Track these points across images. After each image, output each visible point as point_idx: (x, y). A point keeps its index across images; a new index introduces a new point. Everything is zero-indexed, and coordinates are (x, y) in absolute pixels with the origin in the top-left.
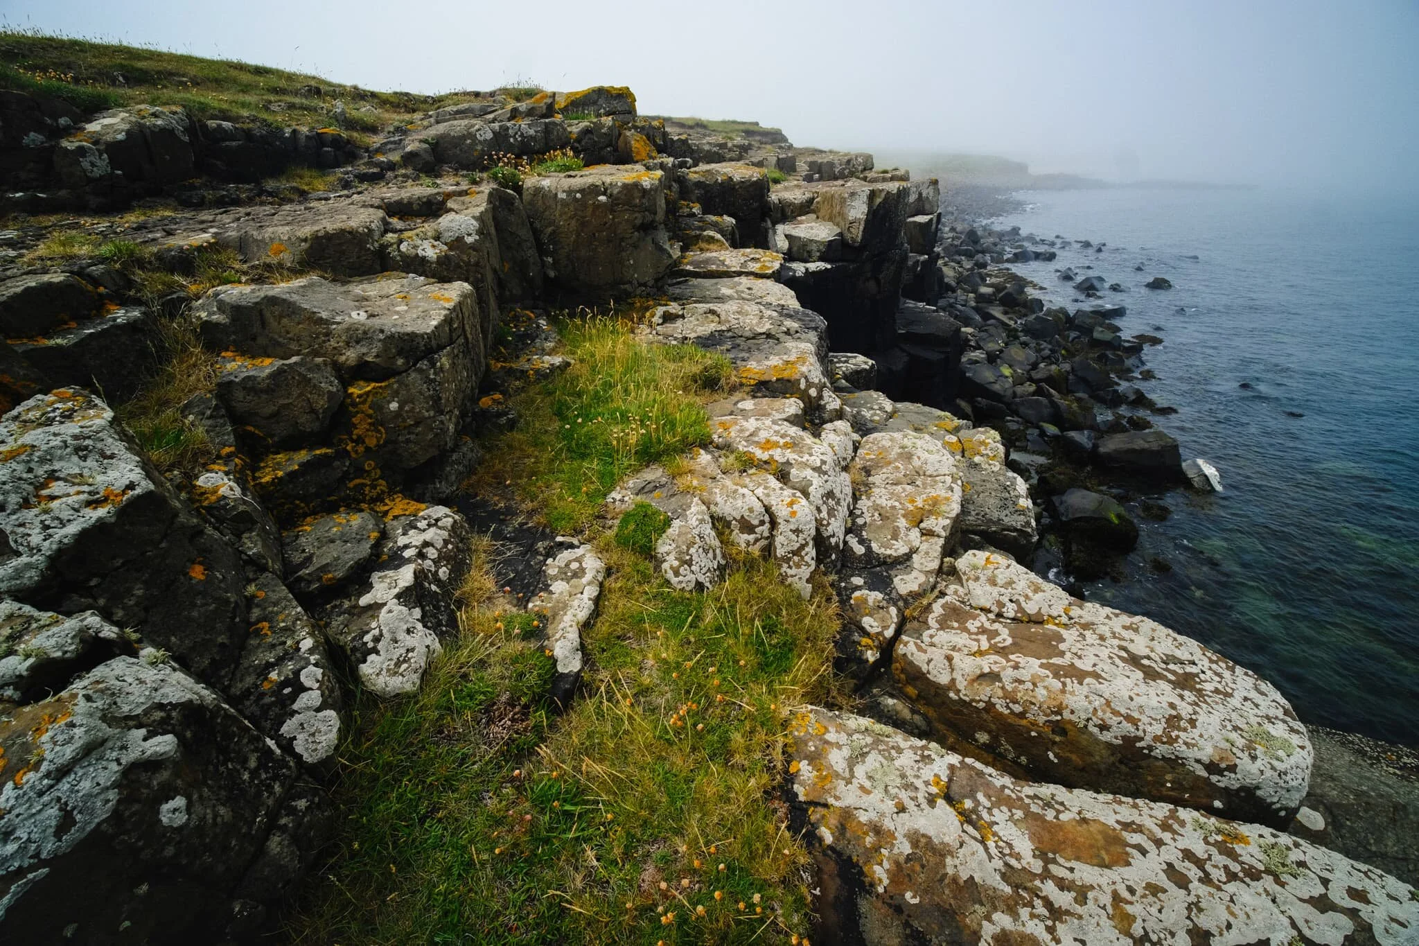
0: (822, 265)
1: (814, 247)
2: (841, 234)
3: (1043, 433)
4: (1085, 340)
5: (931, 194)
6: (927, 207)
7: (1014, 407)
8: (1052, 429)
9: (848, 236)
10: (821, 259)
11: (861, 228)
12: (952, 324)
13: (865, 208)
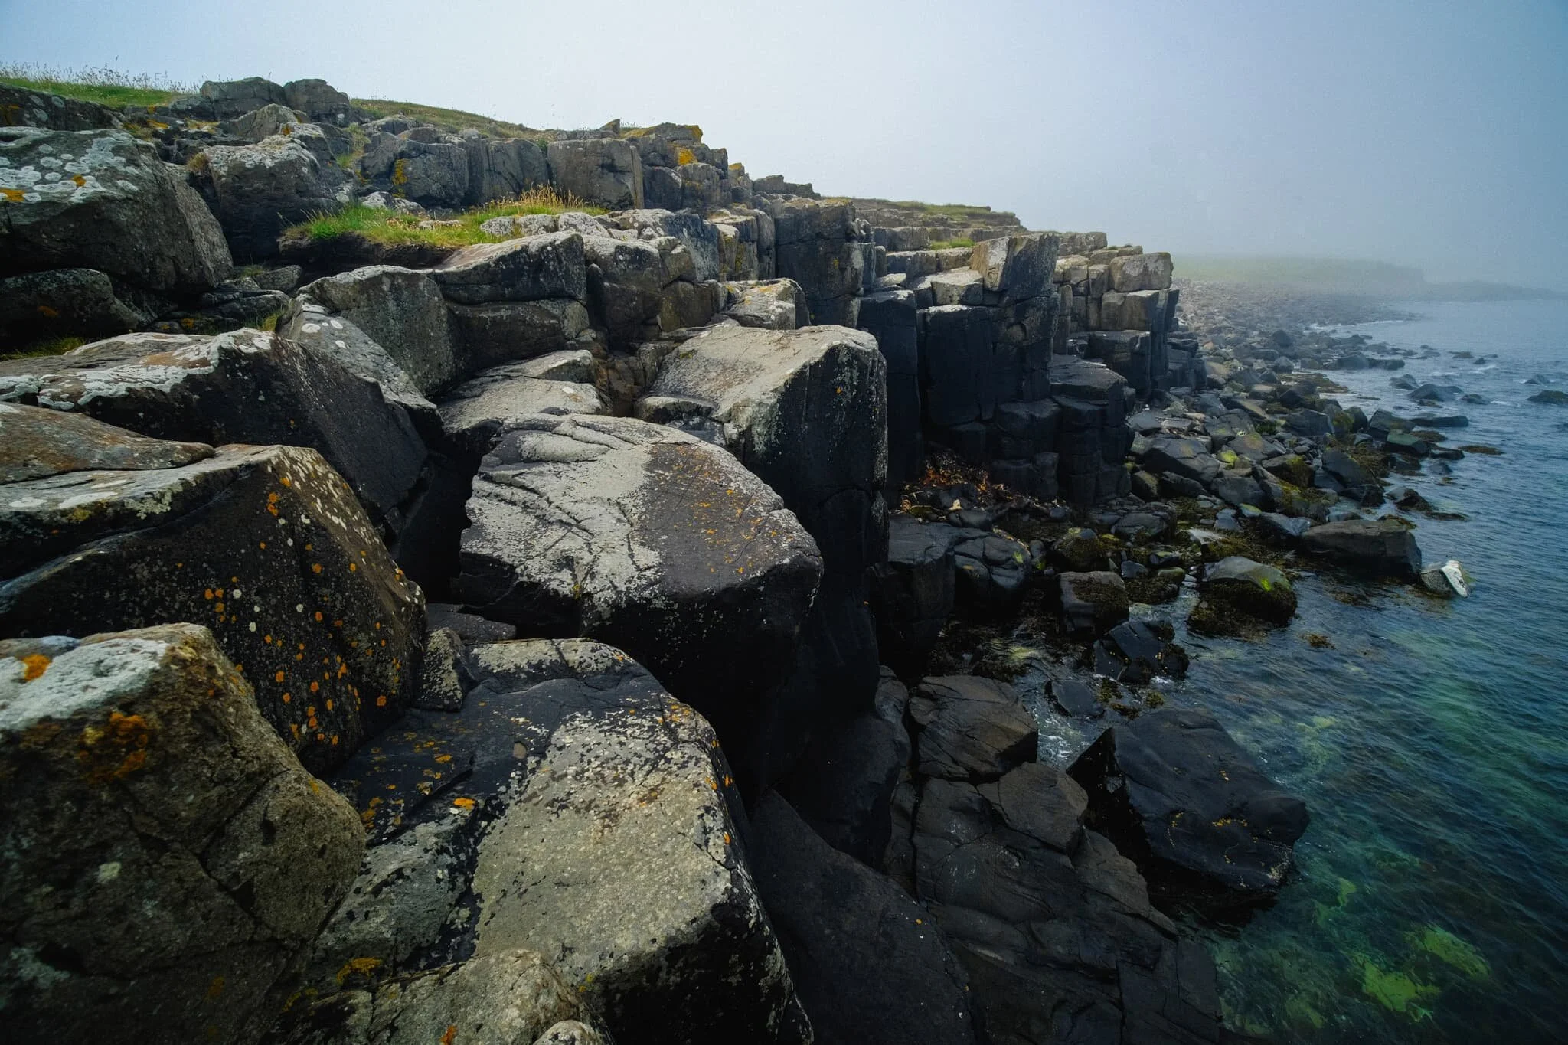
0: (958, 307)
1: (955, 292)
2: (983, 280)
3: (1239, 514)
4: (1378, 444)
5: (1161, 269)
6: (1155, 282)
7: (1213, 487)
8: (1251, 510)
9: (988, 282)
10: (961, 302)
11: (1000, 273)
12: (1113, 378)
13: (1004, 255)
